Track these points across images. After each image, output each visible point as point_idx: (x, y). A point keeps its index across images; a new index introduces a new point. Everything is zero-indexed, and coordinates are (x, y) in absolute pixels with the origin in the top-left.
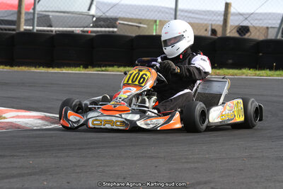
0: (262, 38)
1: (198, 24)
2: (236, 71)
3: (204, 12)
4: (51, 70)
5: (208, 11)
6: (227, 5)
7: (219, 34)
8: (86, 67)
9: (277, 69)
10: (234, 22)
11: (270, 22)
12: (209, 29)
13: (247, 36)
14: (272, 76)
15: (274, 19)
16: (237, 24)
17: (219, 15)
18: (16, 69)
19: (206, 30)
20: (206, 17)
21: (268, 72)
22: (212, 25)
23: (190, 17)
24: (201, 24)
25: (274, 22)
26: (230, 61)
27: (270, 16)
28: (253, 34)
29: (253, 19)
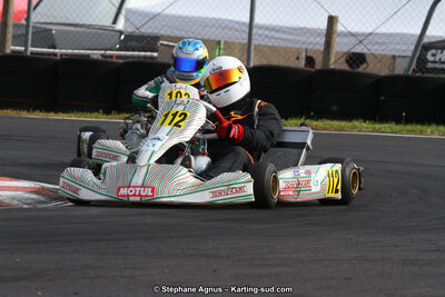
0: (385, 72)
1: (284, 48)
2: (343, 124)
3: (295, 29)
4: (52, 116)
5: (302, 29)
6: (332, 20)
7: (319, 65)
8: (107, 112)
9: (407, 122)
10: (341, 46)
11: (398, 47)
12: (304, 55)
13: (362, 69)
14: (400, 132)
15: (405, 44)
16: (346, 50)
17: (318, 35)
19: (298, 58)
20: (298, 38)
21: (393, 126)
22: (306, 50)
23: (273, 37)
24: (291, 49)
25: (405, 48)
26: (335, 108)
27: (398, 38)
29: (371, 43)
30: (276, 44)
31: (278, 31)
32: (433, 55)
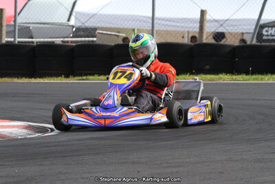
0: (236, 43)
1: (174, 32)
3: (181, 19)
4: (33, 80)
5: (184, 19)
6: (203, 13)
8: (67, 76)
9: (253, 73)
10: (210, 28)
11: (245, 27)
12: (186, 35)
14: (249, 80)
15: (249, 25)
16: (213, 30)
17: (195, 22)
19: (183, 37)
20: (183, 25)
21: (244, 76)
22: (188, 32)
23: (167, 25)
24: (178, 32)
25: (249, 27)
26: (208, 67)
27: (244, 22)
28: (229, 40)
29: (228, 25)
30: (169, 29)
31: (170, 21)
32: (267, 31)
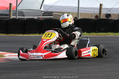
0: (116, 19)
1: (88, 13)
2: (105, 34)
3: (91, 8)
4: (24, 35)
5: (93, 8)
6: (101, 5)
8: (40, 33)
10: (104, 12)
12: (93, 15)
13: (110, 18)
17: (97, 9)
18: (9, 35)
19: (92, 16)
20: (92, 10)
22: (94, 14)
23: (85, 11)
24: (90, 13)
26: (103, 29)
28: (112, 17)
29: (112, 11)
30: (86, 13)
31: (86, 9)
